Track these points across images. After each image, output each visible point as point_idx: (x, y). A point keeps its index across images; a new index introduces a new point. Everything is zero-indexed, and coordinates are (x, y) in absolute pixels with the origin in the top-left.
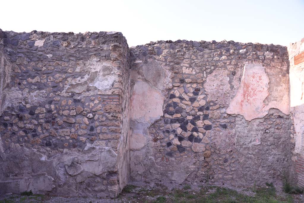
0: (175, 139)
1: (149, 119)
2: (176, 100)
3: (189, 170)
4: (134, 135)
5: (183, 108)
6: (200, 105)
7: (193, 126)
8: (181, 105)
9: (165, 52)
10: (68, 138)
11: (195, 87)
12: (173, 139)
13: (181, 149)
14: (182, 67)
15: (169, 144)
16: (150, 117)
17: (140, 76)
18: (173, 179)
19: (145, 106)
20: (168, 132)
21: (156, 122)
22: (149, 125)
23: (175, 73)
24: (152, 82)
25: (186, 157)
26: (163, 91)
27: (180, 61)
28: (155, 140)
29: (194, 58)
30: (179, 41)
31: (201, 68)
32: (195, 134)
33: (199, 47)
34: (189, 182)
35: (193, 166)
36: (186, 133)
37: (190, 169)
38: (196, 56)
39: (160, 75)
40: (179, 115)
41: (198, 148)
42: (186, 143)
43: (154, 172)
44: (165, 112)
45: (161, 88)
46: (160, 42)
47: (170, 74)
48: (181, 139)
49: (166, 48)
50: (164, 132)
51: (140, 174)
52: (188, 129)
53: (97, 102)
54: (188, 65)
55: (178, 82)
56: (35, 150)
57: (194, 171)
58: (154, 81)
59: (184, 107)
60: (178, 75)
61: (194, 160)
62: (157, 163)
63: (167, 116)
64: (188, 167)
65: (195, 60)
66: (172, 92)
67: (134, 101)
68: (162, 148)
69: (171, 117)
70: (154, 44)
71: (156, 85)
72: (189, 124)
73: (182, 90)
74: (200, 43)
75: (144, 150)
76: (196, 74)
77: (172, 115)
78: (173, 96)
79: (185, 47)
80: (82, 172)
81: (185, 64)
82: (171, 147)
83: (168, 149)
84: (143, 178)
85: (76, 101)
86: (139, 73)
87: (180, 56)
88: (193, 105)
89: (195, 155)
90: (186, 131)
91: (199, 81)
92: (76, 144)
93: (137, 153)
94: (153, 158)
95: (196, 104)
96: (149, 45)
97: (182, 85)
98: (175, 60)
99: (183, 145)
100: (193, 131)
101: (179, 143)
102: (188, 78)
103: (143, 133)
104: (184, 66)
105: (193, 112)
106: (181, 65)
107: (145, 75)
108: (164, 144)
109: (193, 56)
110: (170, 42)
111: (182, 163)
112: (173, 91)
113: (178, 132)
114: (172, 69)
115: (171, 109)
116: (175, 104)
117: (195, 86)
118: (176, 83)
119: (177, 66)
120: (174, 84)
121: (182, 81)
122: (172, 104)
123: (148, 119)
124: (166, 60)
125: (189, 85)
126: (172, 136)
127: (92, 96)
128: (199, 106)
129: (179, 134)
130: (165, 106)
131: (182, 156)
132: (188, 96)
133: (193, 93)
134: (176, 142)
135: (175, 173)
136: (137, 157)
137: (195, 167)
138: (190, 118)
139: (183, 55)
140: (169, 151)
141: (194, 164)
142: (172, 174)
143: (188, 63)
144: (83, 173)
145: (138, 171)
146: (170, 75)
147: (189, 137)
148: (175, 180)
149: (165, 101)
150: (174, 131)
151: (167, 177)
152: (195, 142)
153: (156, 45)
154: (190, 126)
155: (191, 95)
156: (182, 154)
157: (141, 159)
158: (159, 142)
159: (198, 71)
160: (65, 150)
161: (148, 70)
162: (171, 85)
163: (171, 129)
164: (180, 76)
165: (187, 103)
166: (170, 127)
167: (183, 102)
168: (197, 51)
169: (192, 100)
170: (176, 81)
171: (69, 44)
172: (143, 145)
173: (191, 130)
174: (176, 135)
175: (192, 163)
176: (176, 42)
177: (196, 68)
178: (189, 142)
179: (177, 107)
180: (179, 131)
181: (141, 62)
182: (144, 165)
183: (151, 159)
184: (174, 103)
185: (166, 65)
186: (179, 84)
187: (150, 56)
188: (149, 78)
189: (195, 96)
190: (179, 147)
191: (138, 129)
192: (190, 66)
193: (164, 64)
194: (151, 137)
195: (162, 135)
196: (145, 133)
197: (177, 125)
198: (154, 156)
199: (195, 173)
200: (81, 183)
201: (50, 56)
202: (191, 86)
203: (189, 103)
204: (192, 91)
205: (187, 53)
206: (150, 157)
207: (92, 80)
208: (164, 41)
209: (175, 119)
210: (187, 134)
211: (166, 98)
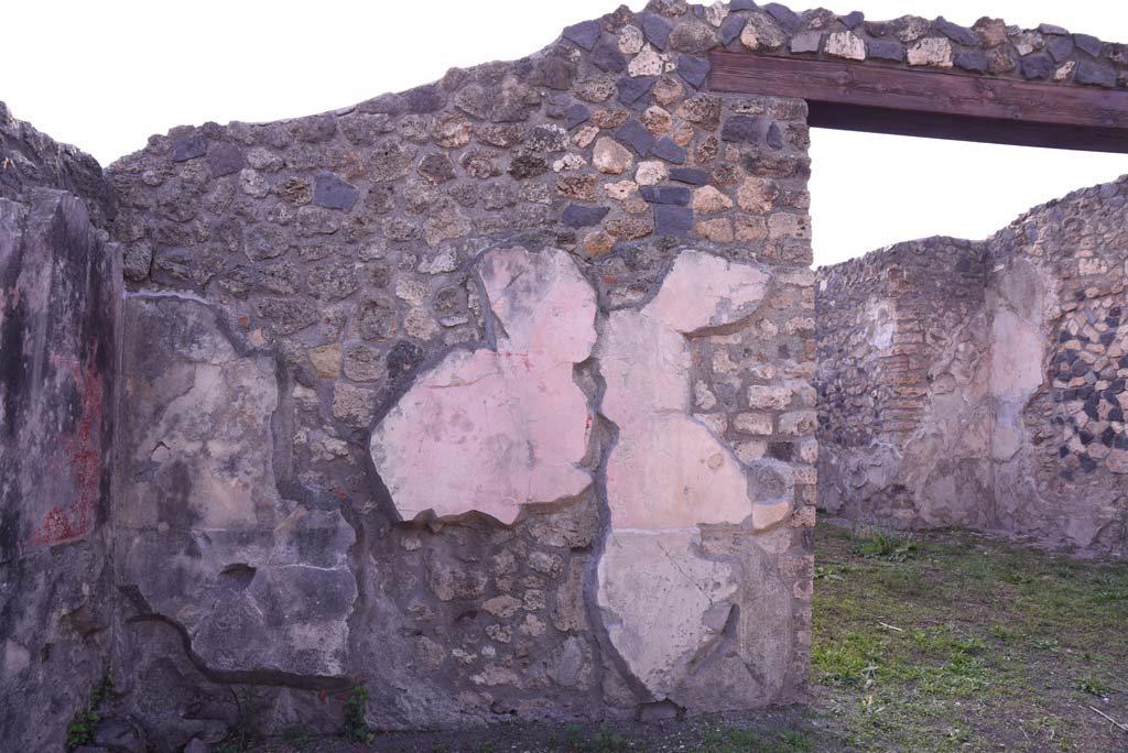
0: (1074, 439)
1: (1020, 395)
2: (1073, 344)
3: (1101, 516)
4: (998, 430)
5: (1088, 362)
6: (1122, 351)
7: (1110, 407)
8: (1083, 354)
9: (1041, 232)
10: (856, 429)
11: (1108, 305)
12: (1070, 438)
13: (1088, 463)
14: (1078, 259)
15: (1064, 451)
16: (1021, 389)
17: (1001, 301)
18: (1070, 533)
19: (1012, 363)
20: (1060, 421)
21: (1035, 398)
22: (1021, 406)
23: (1065, 279)
24: (1021, 309)
25: (1095, 483)
26: (1042, 326)
27: (1073, 247)
28: (1037, 441)
29: (1103, 231)
30: (1071, 196)
31: (1116, 252)
32: (1116, 425)
33: (1115, 195)
34: (1104, 546)
35: (1110, 508)
36: (1096, 423)
37: (1104, 514)
38: (1108, 225)
39: (1033, 292)
40: (1079, 381)
41: (1119, 463)
42: (1097, 450)
43: (1034, 512)
44: (1053, 374)
45: (1038, 319)
46: (1034, 211)
47: (1053, 284)
48: (1086, 439)
49: (1045, 222)
50: (1052, 422)
51: (1011, 516)
52: (1101, 415)
53: (879, 370)
54: (1089, 254)
55: (1072, 301)
56: (828, 448)
57: (1112, 521)
58: (1025, 307)
59: (1090, 358)
60: (1069, 283)
61: (1113, 494)
62: (1040, 493)
63: (1058, 384)
64: (1098, 510)
65: (1105, 236)
66: (1063, 328)
67: (995, 357)
68: (1048, 459)
69: (1064, 385)
70: (1024, 220)
71: (1028, 315)
72: (1103, 401)
73: (1082, 318)
74: (1117, 184)
75: (1015, 462)
76: (1108, 272)
77: (1067, 381)
78: (1066, 336)
79: (1082, 207)
80: (866, 484)
81: (1083, 251)
82: (1068, 456)
83: (1063, 463)
84: (1016, 525)
85: (861, 371)
86: (1000, 294)
87: (1072, 234)
88: (1109, 353)
89: (1116, 479)
90: (1097, 420)
91: (1114, 289)
92: (863, 441)
93: (1005, 469)
94: (1032, 480)
95: (1115, 350)
96: (1017, 222)
97: (1081, 306)
98: (1063, 248)
99: (1091, 455)
100: (1112, 420)
101: (1082, 449)
102: (1091, 285)
103: (1013, 424)
104: (1081, 257)
105: (1108, 372)
106: (1076, 256)
107: (1009, 297)
108: (1054, 450)
109: (1100, 226)
110: (1053, 203)
111: (1088, 498)
112: (1064, 324)
113: (1079, 421)
114: (1058, 270)
115: (1064, 367)
116: (1072, 356)
117: (1108, 302)
118: (1067, 302)
119: (1066, 260)
120: (1063, 307)
121: (1080, 296)
122: (1066, 356)
123: (1018, 394)
124: (1045, 252)
125: (1096, 303)
126: (1068, 432)
127: (874, 361)
128: (1120, 353)
129: (1082, 426)
130: (1048, 360)
131: (1088, 482)
132: (1096, 330)
133: (1107, 320)
134: (1076, 445)
135: (1074, 522)
136: (1004, 477)
137: (1115, 510)
138: (1102, 385)
139: (1078, 230)
140: (1065, 466)
141: (1115, 502)
142: (1067, 522)
143: (1088, 247)
144: (869, 486)
145: (1006, 508)
146: (1054, 286)
147: (1103, 433)
148: (1074, 536)
149: (1048, 349)
150: (1072, 420)
151: (1058, 526)
152: (1117, 446)
153: (1027, 221)
154: (1104, 407)
155: (1103, 327)
156: (1090, 477)
157: (1012, 482)
158: (1043, 445)
159: (1111, 263)
160: (854, 449)
161: (1014, 283)
162: (1057, 310)
163: (1065, 414)
164: (1073, 285)
165: (1095, 348)
166: (1064, 410)
167: (1088, 346)
168: (1112, 209)
169: (1107, 339)
170: (1067, 298)
171: (849, 279)
172: (1013, 452)
173: (1106, 417)
174: (1076, 429)
175: (1109, 500)
176: (1063, 200)
177: (1107, 255)
178: (1103, 446)
179: (1077, 361)
180: (1082, 418)
181: (1002, 267)
182: (1018, 495)
183: (1028, 482)
184: (1070, 352)
185: (1046, 264)
186: (1073, 305)
187: (1017, 248)
188: (1017, 301)
189: (1112, 330)
190: (1083, 458)
191: (1004, 415)
192: (1096, 255)
193: (1042, 261)
194: (1028, 434)
195: (1047, 429)
196: (1016, 424)
197: (1078, 404)
198: (1035, 475)
199: (1116, 526)
200: (868, 500)
201: (832, 303)
202: (1100, 306)
203: (1101, 348)
204: (1103, 317)
205: (1087, 221)
206: (1027, 478)
207: (870, 335)
208: (1042, 205)
209: (1071, 392)
210: (1097, 428)
211: (1049, 343)
